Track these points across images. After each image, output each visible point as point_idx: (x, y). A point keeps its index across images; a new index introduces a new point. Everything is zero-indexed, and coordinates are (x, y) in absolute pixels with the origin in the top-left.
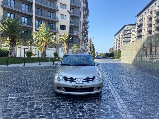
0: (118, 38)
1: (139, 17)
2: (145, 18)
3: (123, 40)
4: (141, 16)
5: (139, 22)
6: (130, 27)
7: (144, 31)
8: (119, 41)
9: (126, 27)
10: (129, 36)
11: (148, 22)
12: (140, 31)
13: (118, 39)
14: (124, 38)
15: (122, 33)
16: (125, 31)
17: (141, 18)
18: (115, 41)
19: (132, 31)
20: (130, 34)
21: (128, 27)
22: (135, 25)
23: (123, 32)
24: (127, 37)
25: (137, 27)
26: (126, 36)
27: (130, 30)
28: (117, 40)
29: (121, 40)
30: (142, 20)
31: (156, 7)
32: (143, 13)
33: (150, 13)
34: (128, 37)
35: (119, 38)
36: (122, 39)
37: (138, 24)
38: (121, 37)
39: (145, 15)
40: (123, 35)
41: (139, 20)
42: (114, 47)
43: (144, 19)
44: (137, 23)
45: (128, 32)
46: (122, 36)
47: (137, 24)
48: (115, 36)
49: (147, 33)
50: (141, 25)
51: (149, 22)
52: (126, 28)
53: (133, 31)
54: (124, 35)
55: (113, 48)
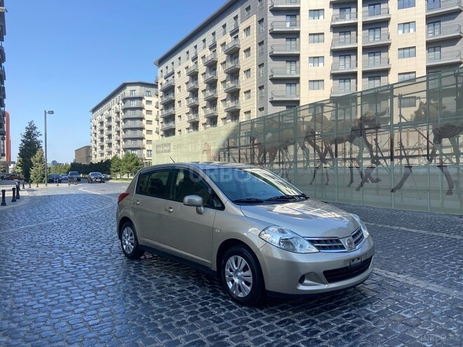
0: (104, 117)
1: (163, 67)
2: (179, 73)
3: (122, 124)
4: (168, 63)
5: (164, 81)
6: (138, 91)
7: (180, 106)
8: (110, 128)
9: (129, 89)
10: (137, 114)
11: (187, 83)
12: (169, 104)
13: (105, 121)
14: (125, 120)
15: (116, 105)
16: (125, 100)
17: (170, 71)
18: (95, 127)
19: (144, 102)
20: (141, 109)
21: (135, 90)
22: (155, 86)
23: (121, 102)
24: (132, 116)
25: (161, 94)
26: (130, 114)
27: (141, 98)
28: (102, 123)
29: (113, 124)
30: (173, 77)
31: (204, 47)
32: (175, 59)
33: (193, 61)
34: (136, 116)
35: (109, 119)
36: (118, 123)
37: (161, 84)
38: (114, 115)
39: (180, 64)
40: (121, 111)
41: (164, 74)
42: (93, 144)
43: (176, 75)
44: (160, 82)
45: (134, 104)
46: (118, 113)
47: (159, 84)
48: (94, 110)
49: (188, 110)
50: (169, 90)
51: (192, 85)
52: (127, 92)
53: (147, 101)
54: (125, 110)
55: (88, 149)
